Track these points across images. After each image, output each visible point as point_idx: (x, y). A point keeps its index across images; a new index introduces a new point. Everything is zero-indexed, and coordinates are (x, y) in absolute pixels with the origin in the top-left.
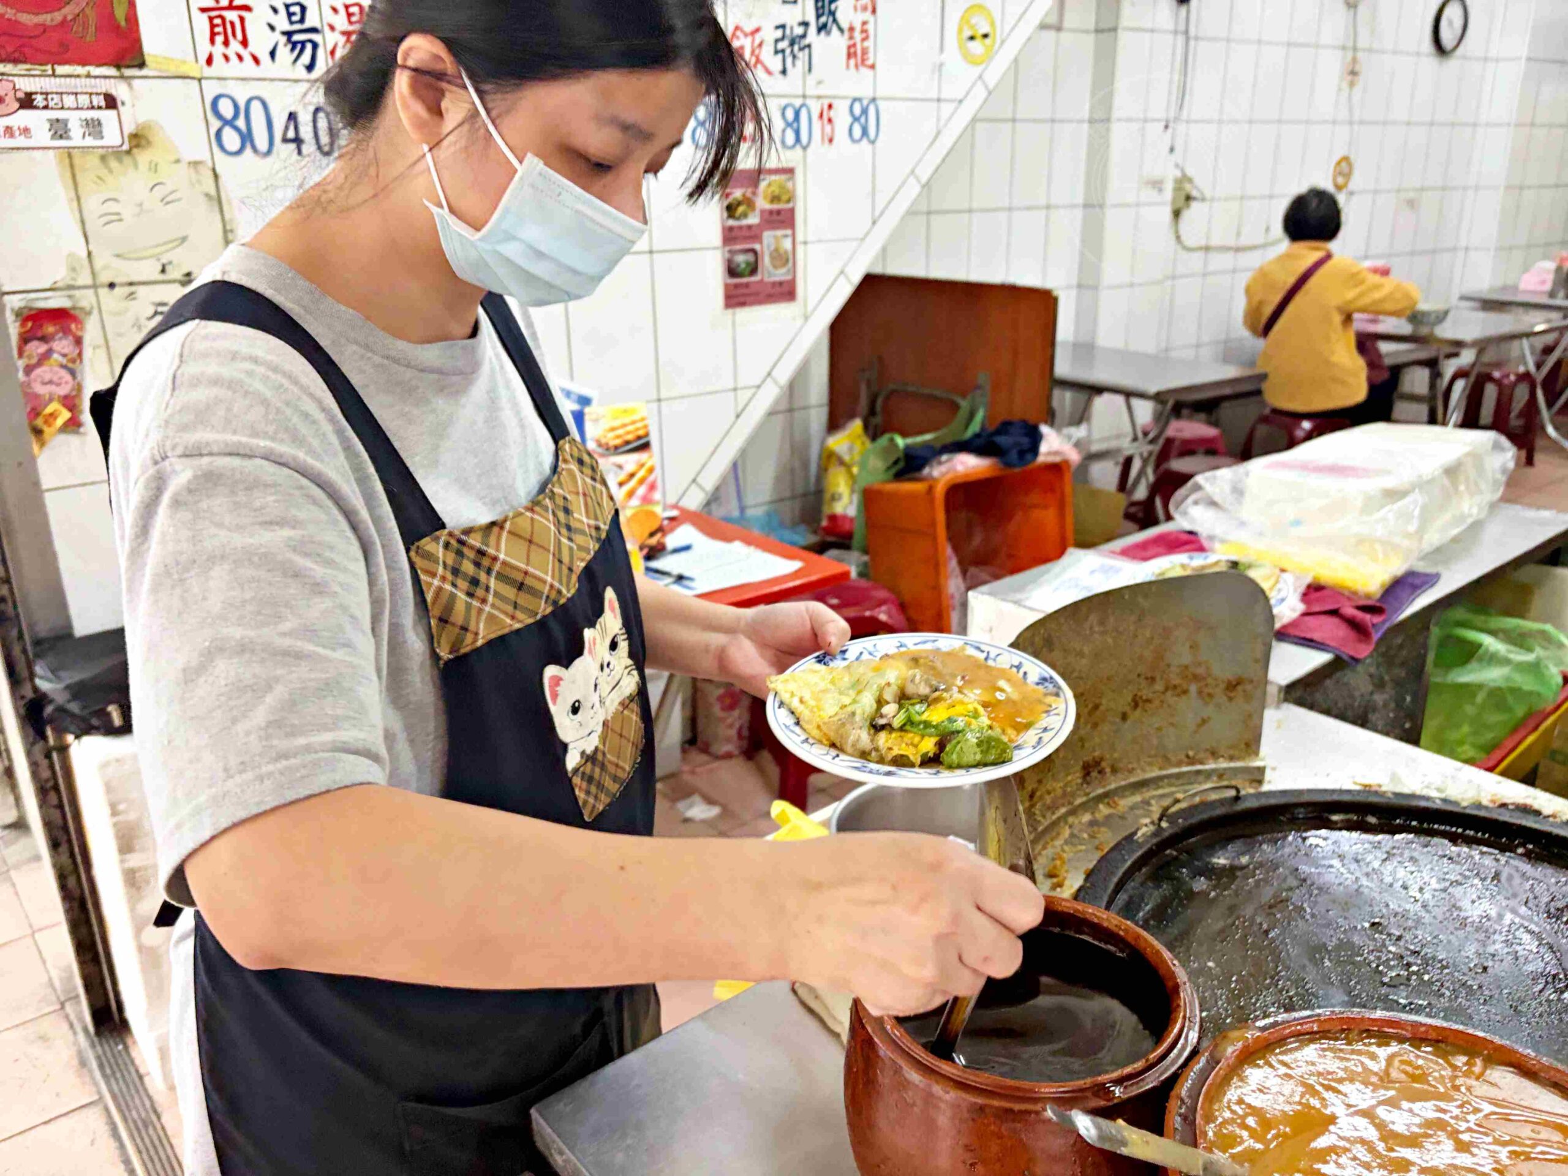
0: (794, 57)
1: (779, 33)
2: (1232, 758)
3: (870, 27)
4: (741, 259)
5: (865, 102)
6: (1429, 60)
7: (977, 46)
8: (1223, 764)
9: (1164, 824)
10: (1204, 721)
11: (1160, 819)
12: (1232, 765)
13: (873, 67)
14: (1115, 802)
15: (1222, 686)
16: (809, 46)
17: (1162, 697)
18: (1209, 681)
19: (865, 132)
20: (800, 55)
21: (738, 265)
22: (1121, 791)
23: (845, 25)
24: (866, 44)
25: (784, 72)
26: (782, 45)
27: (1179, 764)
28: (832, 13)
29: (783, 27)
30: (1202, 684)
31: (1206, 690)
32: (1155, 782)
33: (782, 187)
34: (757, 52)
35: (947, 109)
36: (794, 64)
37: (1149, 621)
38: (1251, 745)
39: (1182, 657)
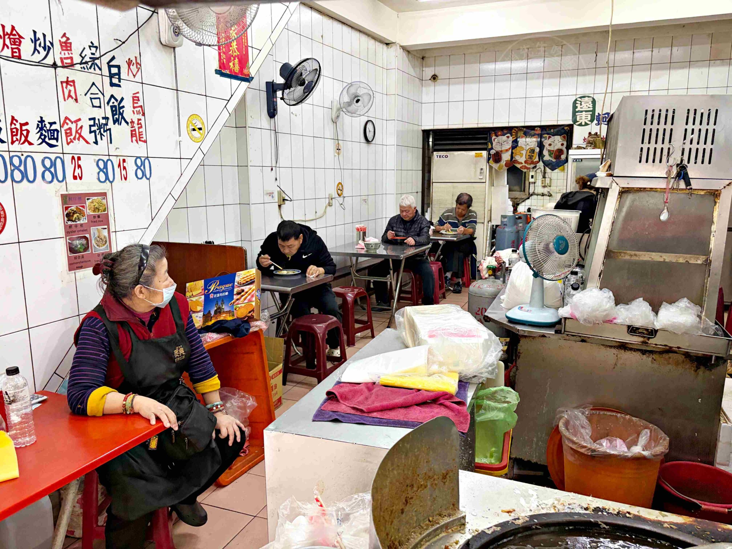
0: (101, 134)
1: (92, 122)
3: (142, 122)
4: (77, 242)
5: (143, 159)
6: (364, 145)
7: (196, 134)
13: (145, 142)
15: (441, 478)
16: (110, 129)
17: (417, 493)
18: (435, 477)
19: (144, 174)
20: (105, 134)
21: (76, 246)
23: (129, 121)
24: (141, 130)
25: (96, 143)
26: (93, 129)
27: (427, 528)
28: (121, 114)
29: (94, 119)
30: (432, 480)
31: (434, 483)
33: (99, 203)
34: (79, 131)
35: (185, 162)
36: (102, 139)
37: (410, 454)
38: (455, 504)
39: (424, 469)
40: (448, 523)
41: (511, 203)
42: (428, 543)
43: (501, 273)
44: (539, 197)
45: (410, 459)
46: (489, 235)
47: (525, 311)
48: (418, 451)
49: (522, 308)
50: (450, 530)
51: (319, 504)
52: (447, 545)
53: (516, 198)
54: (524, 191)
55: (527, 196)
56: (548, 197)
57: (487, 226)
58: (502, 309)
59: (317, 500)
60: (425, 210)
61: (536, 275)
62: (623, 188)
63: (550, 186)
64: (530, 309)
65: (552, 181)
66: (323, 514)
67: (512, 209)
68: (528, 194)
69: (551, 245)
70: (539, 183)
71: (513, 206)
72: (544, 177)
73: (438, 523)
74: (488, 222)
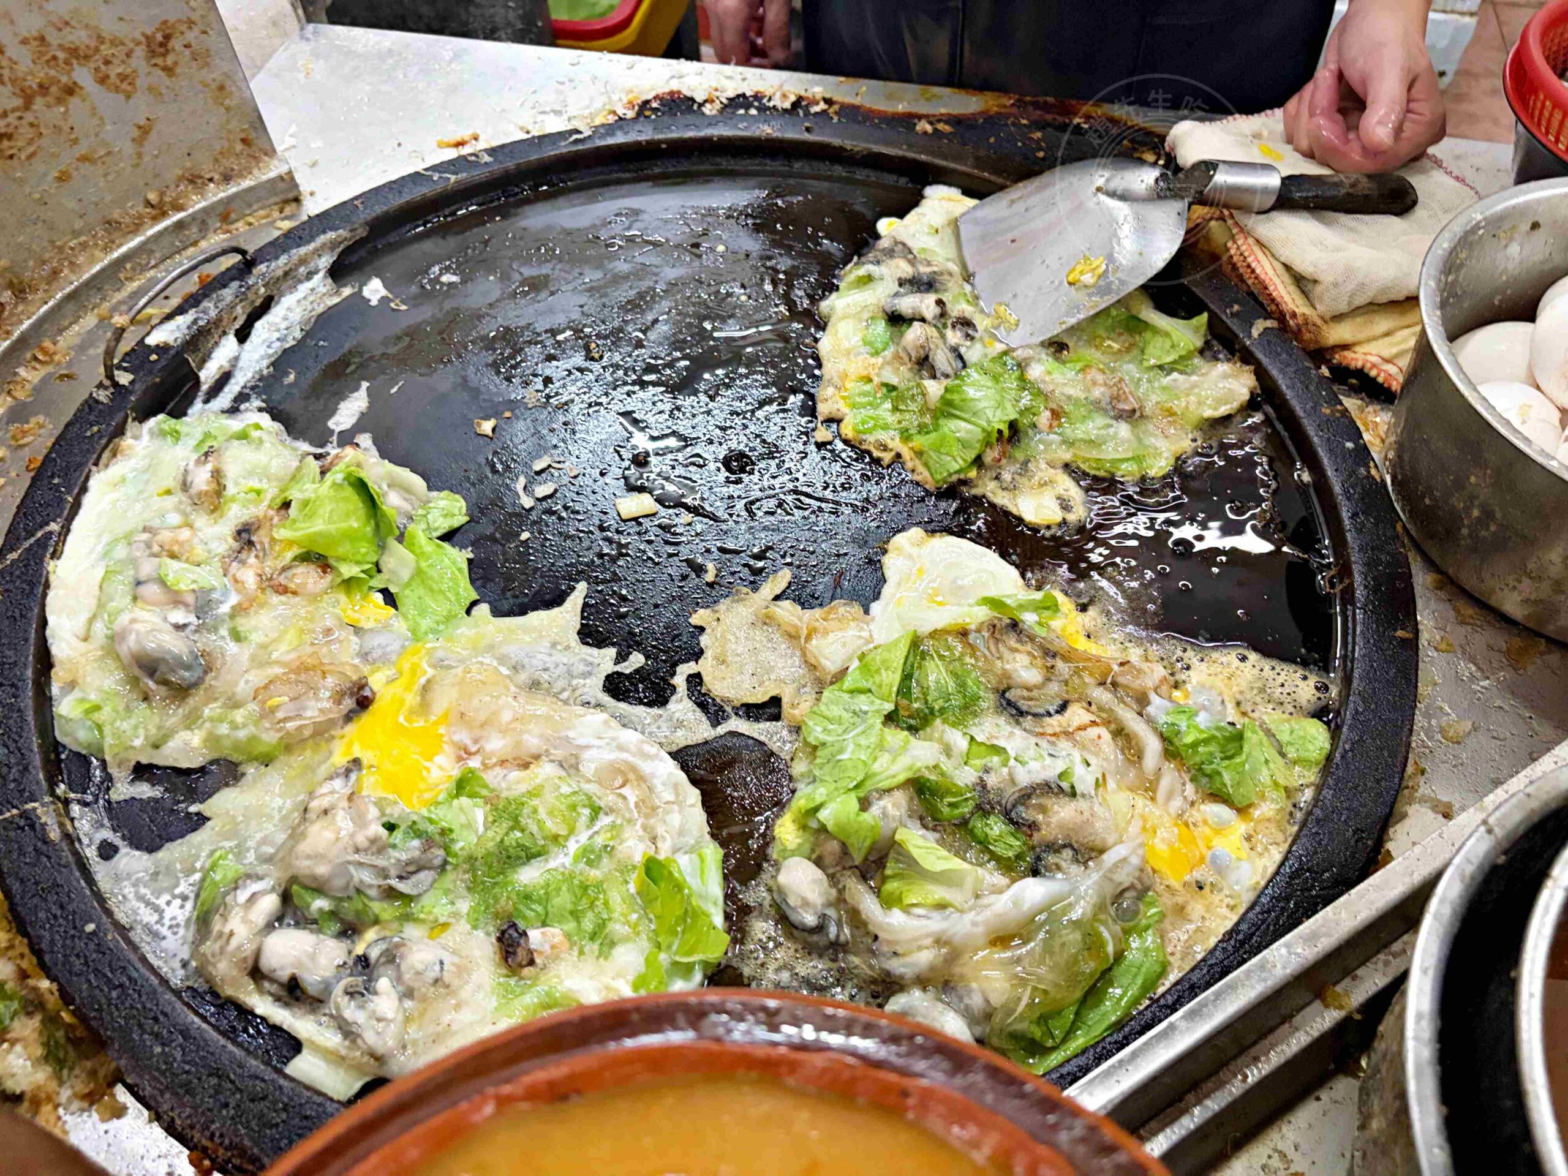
2: (227, 178)
8: (216, 194)
9: (124, 378)
10: (144, 131)
11: (110, 376)
12: (233, 189)
14: (45, 351)
15: (140, 52)
17: (29, 117)
22: (50, 323)
27: (137, 228)
30: (97, 61)
31: (115, 70)
32: (112, 274)
38: (252, 140)
50: (239, 225)
73: (183, 208)
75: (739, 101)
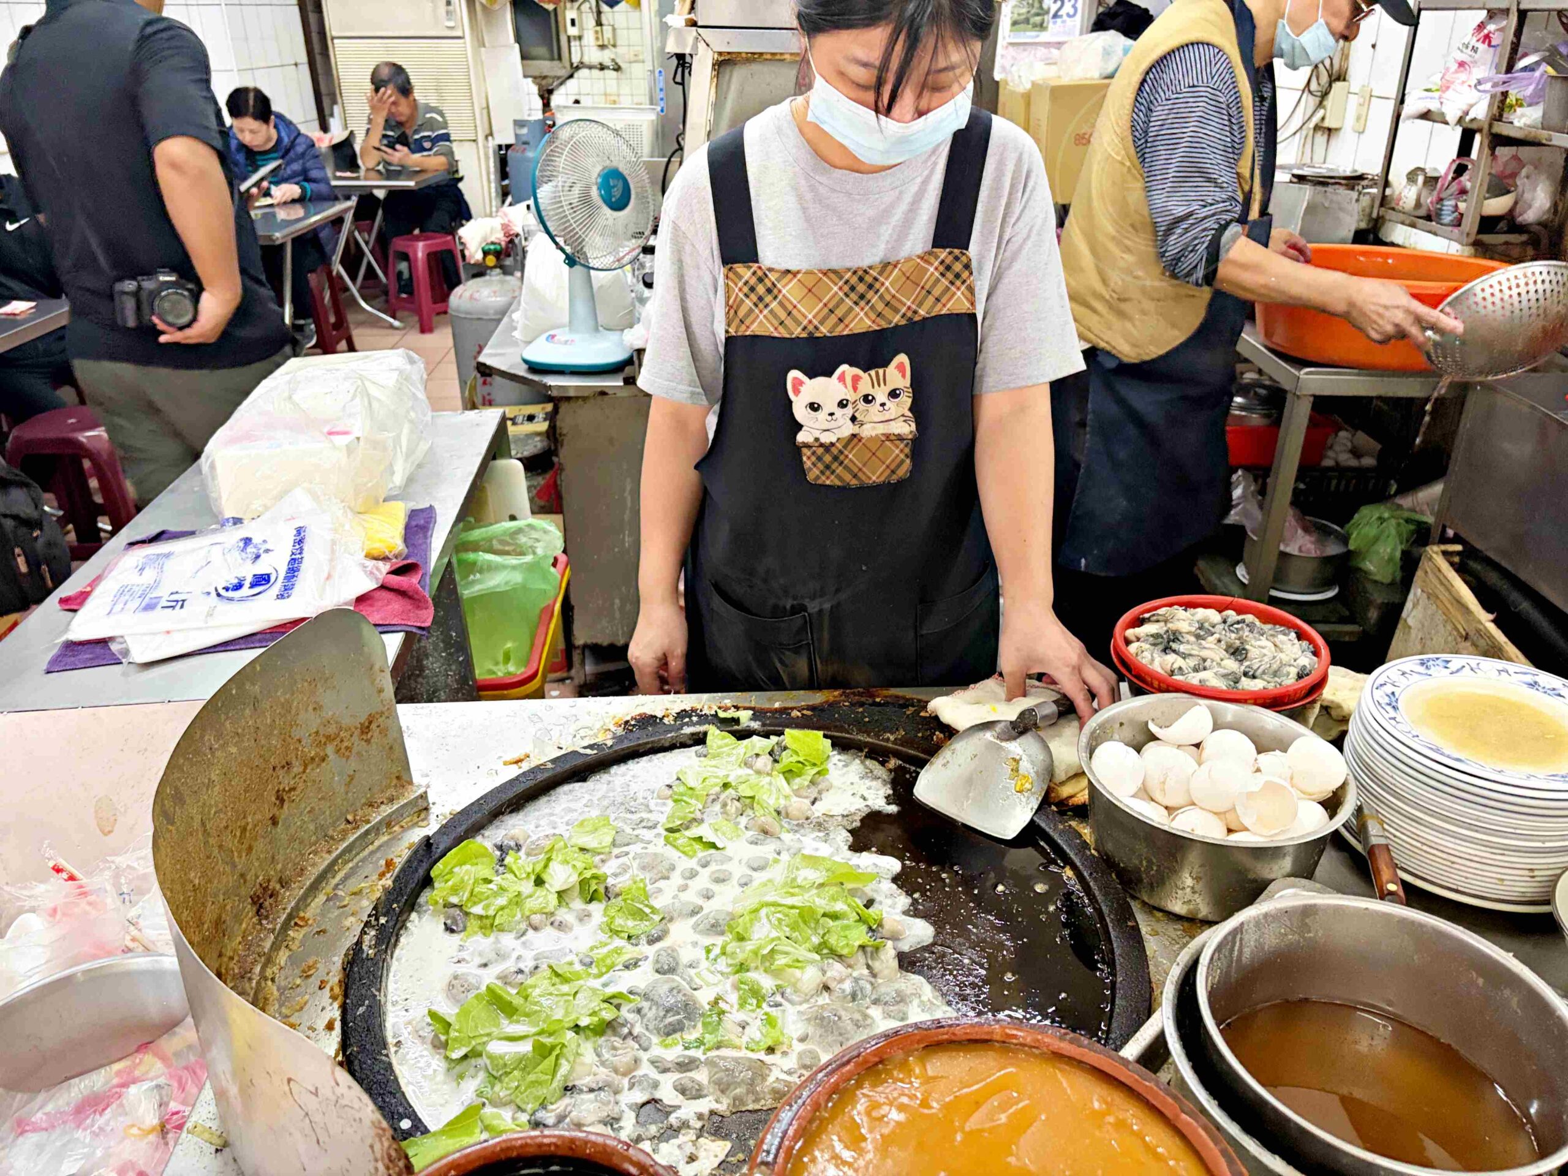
2: (391, 800)
8: (387, 810)
10: (352, 778)
12: (394, 807)
14: (303, 919)
15: (357, 732)
17: (304, 777)
18: (342, 734)
22: (303, 903)
27: (344, 835)
30: (337, 741)
31: (344, 745)
32: (332, 868)
37: (265, 704)
38: (402, 777)
39: (308, 723)
40: (390, 815)
41: (534, 89)
42: (350, 865)
43: (515, 260)
44: (596, 73)
45: (268, 714)
46: (492, 169)
47: (559, 342)
48: (284, 693)
49: (553, 337)
50: (396, 828)
51: (65, 875)
52: (390, 857)
53: (545, 77)
54: (560, 58)
55: (568, 71)
56: (614, 73)
57: (486, 147)
58: (515, 343)
59: (58, 870)
60: (327, 112)
61: (571, 261)
62: (720, 54)
63: (614, 46)
64: (568, 337)
65: (619, 32)
66: (81, 894)
67: (539, 103)
68: (568, 65)
69: (594, 192)
70: (589, 38)
71: (542, 97)
72: (599, 23)
73: (368, 822)
74: (486, 137)
75: (682, 715)
